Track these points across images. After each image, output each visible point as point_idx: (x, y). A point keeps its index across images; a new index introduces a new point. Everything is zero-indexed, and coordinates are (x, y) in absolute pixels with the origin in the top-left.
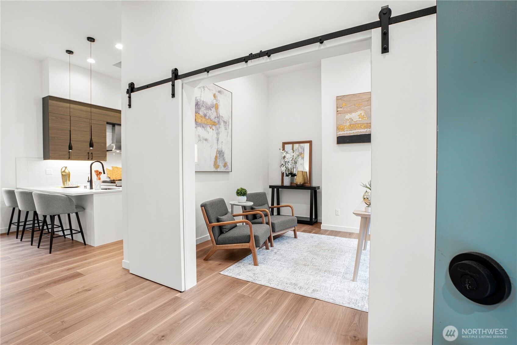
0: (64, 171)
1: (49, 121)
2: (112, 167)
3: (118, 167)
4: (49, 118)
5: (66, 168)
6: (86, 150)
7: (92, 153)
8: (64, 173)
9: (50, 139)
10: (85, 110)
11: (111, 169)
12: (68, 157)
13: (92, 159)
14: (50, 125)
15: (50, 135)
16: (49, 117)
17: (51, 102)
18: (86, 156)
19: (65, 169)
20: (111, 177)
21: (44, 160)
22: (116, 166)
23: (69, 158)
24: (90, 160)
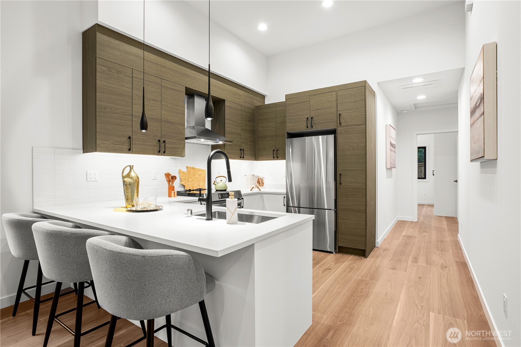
0: (128, 175)
1: (97, 74)
2: (187, 167)
3: (195, 167)
4: (97, 69)
5: (131, 167)
6: (155, 136)
7: (164, 141)
8: (127, 180)
9: (97, 110)
10: (154, 61)
11: (184, 170)
12: (126, 147)
13: (164, 152)
14: (97, 82)
15: (97, 102)
16: (97, 66)
17: (100, 37)
18: (155, 146)
19: (130, 171)
20: (186, 186)
21: (84, 152)
22: (192, 166)
23: (130, 150)
24: (161, 155)
